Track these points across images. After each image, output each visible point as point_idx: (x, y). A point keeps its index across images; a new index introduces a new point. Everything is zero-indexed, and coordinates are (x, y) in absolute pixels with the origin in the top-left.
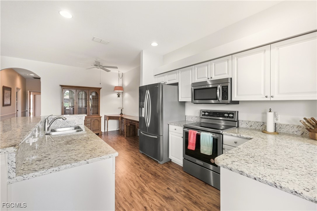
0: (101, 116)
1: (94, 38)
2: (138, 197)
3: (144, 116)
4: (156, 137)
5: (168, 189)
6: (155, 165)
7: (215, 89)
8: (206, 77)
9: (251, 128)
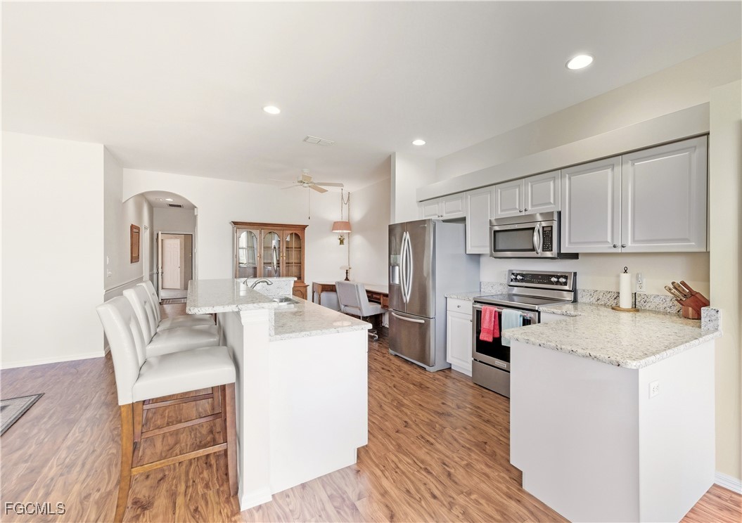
0: (307, 284)
1: (308, 137)
2: (393, 410)
3: (400, 282)
4: (423, 321)
5: (443, 404)
6: (420, 373)
7: (532, 231)
8: (516, 209)
9: (598, 304)
